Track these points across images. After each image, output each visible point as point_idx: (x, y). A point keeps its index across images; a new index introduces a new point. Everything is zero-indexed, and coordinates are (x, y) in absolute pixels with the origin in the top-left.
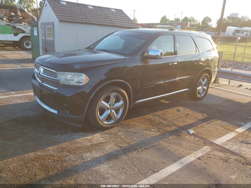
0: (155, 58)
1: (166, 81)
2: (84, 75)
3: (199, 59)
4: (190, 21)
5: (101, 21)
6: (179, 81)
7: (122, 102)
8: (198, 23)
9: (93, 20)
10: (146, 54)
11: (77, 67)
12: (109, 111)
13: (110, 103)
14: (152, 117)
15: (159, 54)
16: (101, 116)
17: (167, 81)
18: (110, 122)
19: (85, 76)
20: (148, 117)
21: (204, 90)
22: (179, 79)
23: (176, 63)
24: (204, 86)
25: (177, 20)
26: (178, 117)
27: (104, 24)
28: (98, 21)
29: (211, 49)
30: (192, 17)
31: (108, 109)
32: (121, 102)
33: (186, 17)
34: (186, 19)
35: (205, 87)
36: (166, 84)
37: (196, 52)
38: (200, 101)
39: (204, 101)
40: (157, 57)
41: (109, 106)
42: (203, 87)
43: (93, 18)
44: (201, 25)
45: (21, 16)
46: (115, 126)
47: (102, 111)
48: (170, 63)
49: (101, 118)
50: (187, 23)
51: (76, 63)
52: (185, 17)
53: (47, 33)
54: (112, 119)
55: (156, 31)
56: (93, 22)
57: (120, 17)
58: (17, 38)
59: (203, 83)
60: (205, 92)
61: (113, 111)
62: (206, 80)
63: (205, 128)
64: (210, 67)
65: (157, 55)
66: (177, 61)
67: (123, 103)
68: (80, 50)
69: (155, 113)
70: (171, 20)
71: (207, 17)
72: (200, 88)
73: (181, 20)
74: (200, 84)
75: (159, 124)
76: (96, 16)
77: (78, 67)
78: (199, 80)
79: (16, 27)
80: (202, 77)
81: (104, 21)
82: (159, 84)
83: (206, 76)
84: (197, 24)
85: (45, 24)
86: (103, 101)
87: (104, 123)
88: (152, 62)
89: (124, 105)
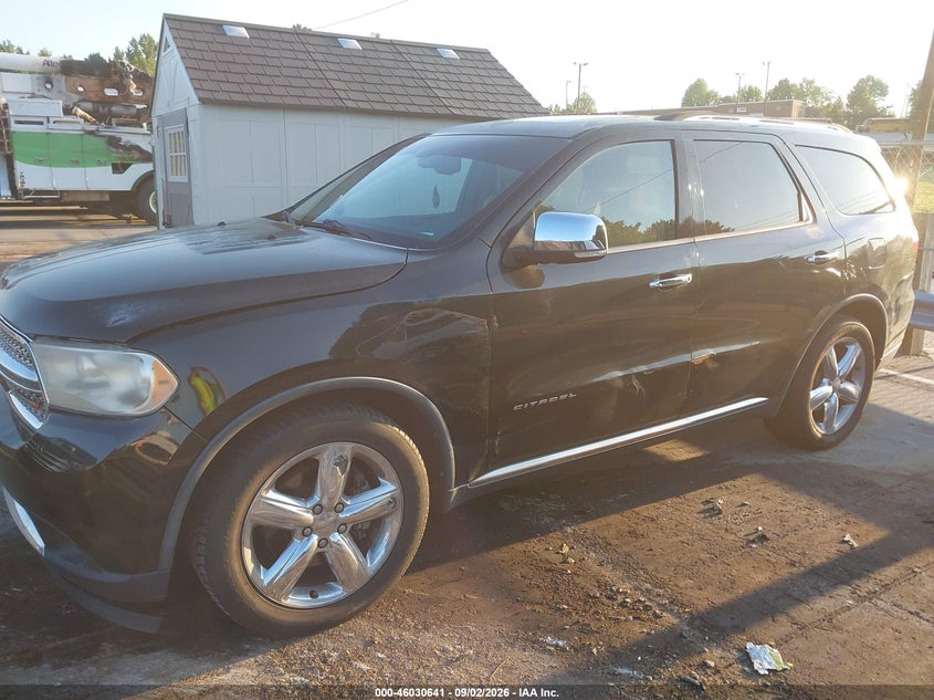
0: (566, 256)
1: (635, 370)
2: (149, 359)
3: (817, 254)
4: (801, 95)
5: (388, 98)
6: (710, 365)
7: (393, 488)
8: (833, 101)
9: (353, 96)
10: (520, 238)
11: (122, 316)
12: (315, 538)
13: (317, 498)
14: (566, 549)
15: (587, 237)
16: (268, 567)
17: (643, 368)
18: (326, 597)
19: (155, 367)
20: (545, 555)
21: (845, 398)
22: (712, 357)
23: (687, 278)
24: (849, 378)
25: (750, 94)
26: (702, 556)
27: (401, 108)
28: (372, 97)
29: (875, 207)
30: (809, 78)
31: (307, 530)
32: (388, 489)
33: (786, 81)
34: (784, 89)
35: (851, 388)
36: (635, 383)
37: (801, 219)
38: (823, 457)
39: (850, 455)
40: (577, 255)
41: (310, 517)
42: (842, 386)
43: (354, 86)
44: (845, 108)
45: (139, 101)
46: (350, 617)
47: (271, 542)
48: (652, 278)
49: (266, 577)
50: (790, 104)
51: (130, 296)
52: (780, 82)
53: (169, 155)
54: (335, 580)
55: (590, 123)
56: (350, 104)
57: (476, 79)
58: (125, 182)
59: (841, 367)
60: (849, 410)
61: (336, 537)
62: (854, 352)
63: (845, 635)
64: (875, 289)
65: (580, 244)
66: (689, 265)
67: (398, 494)
68: (222, 224)
69: (589, 526)
70: (723, 96)
71: (870, 78)
72: (826, 390)
73: (763, 95)
74: (827, 372)
75: (594, 597)
76: (369, 79)
77: (128, 319)
78: (819, 356)
79: (120, 139)
80: (835, 340)
81: (402, 100)
82: (603, 382)
83: (858, 336)
84: (829, 105)
85: (164, 120)
86: (272, 494)
87: (284, 602)
88: (557, 279)
89: (400, 506)
